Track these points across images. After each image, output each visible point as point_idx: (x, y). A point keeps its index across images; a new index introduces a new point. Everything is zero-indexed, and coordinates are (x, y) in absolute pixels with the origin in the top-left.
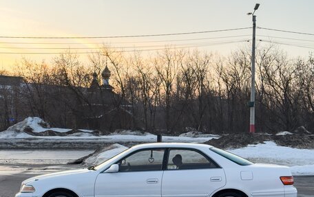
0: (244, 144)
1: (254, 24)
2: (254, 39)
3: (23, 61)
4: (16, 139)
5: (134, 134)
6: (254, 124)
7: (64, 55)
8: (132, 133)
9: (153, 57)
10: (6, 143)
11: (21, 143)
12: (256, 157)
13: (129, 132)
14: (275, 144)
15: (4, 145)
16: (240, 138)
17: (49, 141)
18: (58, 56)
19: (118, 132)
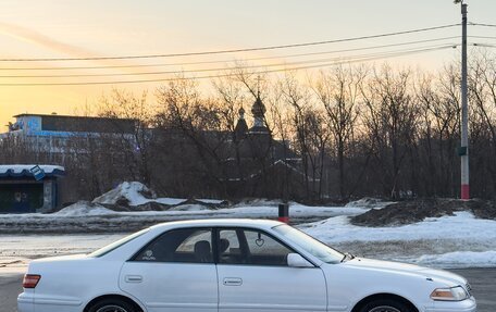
0: (419, 217)
1: (465, 19)
2: (464, 42)
3: (115, 95)
4: (88, 217)
5: (272, 205)
6: (467, 182)
7: (175, 83)
8: (269, 203)
9: (315, 80)
10: (72, 224)
11: (95, 223)
12: (434, 238)
13: (263, 201)
14: (471, 215)
15: (68, 227)
16: (414, 207)
17: (137, 219)
18: (166, 84)
19: (247, 203)
